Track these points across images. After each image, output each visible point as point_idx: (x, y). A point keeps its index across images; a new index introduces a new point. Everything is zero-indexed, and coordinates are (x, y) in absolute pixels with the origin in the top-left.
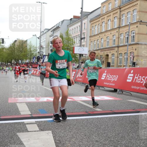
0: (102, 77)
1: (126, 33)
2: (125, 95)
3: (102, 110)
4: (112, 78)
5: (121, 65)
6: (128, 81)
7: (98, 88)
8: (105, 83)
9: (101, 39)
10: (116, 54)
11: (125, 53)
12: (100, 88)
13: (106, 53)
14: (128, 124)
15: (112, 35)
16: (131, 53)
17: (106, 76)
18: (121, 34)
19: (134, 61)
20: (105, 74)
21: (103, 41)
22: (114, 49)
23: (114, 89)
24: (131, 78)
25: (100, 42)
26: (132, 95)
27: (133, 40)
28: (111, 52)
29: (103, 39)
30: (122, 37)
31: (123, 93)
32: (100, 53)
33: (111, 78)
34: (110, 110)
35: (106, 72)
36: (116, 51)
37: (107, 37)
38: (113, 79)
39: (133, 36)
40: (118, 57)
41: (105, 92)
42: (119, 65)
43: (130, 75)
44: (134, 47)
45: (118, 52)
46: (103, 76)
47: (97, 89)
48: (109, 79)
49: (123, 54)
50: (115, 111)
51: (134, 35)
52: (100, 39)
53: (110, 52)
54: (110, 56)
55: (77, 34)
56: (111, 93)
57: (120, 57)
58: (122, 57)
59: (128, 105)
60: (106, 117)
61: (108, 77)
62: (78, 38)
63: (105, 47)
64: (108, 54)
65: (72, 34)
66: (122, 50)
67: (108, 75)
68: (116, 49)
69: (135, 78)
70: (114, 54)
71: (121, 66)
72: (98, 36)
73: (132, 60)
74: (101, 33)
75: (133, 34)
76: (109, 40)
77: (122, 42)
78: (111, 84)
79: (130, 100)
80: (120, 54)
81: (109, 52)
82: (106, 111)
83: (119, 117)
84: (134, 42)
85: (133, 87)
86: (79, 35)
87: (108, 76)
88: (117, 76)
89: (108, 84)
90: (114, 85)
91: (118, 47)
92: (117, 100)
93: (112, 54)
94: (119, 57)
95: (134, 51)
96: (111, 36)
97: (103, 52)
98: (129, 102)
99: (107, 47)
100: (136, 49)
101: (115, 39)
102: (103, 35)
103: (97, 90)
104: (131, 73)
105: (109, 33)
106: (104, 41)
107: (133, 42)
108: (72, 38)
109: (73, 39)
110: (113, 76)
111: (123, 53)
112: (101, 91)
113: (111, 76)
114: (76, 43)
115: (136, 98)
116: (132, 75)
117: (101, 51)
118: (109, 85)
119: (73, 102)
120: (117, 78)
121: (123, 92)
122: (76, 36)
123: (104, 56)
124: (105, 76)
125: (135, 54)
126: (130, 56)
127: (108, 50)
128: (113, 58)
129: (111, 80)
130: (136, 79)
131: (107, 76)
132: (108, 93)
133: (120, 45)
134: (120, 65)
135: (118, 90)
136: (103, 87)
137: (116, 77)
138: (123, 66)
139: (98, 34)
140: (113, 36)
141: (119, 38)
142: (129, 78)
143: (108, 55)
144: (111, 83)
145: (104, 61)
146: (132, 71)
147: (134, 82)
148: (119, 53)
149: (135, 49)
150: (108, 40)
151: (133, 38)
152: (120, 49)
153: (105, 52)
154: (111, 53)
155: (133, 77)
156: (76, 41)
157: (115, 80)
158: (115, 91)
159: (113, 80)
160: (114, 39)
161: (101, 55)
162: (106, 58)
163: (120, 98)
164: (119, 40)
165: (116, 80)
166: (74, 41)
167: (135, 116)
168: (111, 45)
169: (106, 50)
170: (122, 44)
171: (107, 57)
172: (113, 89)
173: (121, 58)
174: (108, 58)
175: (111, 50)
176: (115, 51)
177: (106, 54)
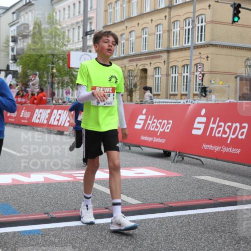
0: (135, 123)
1: (185, 20)
2: (187, 163)
3: (141, 202)
4: (158, 125)
5: (176, 93)
6: (195, 132)
7: (128, 148)
8: (143, 138)
9: (130, 32)
10: (164, 68)
11: (184, 66)
12: (131, 148)
13: (141, 65)
14: (200, 233)
15: (155, 24)
16: (196, 65)
17: (146, 121)
18: (174, 22)
19: (205, 84)
20: (144, 117)
21: (133, 39)
22: (159, 57)
23: (164, 151)
24: (202, 126)
25: (128, 40)
26: (203, 164)
27: (201, 35)
28: (153, 62)
29: (133, 33)
30: (177, 30)
31: (183, 159)
32: (127, 66)
33: (157, 127)
34: (159, 201)
35: (144, 111)
36: (165, 62)
37: (143, 29)
38: (162, 128)
39: (202, 27)
40: (168, 75)
41: (144, 157)
42: (171, 93)
43: (199, 119)
44: (205, 52)
45: (168, 63)
46: (138, 122)
47: (126, 151)
48: (153, 129)
49: (180, 67)
50: (171, 205)
51: (204, 24)
52: (127, 32)
53: (151, 64)
54: (150, 73)
55: (75, 21)
56: (158, 160)
57: (174, 75)
58: (177, 75)
59: (198, 189)
60: (152, 219)
61: (149, 124)
62: (76, 30)
63: (138, 52)
64: (146, 67)
65: (62, 20)
66: (177, 59)
67: (150, 120)
68: (165, 56)
69: (211, 125)
70: (159, 68)
71: (176, 95)
72: (123, 27)
73: (199, 82)
74: (130, 19)
75: (202, 22)
76: (147, 36)
77: (176, 40)
78: (156, 140)
79: (200, 175)
80: (172, 67)
81: (148, 62)
82: (150, 204)
83: (180, 217)
84: (203, 42)
85: (205, 147)
86: (78, 23)
87: (151, 122)
88: (171, 121)
89: (150, 139)
90: (163, 141)
91: (168, 51)
92: (172, 177)
93: (155, 68)
94: (172, 75)
95: (204, 61)
96: (151, 28)
97: (134, 64)
98: (198, 181)
99: (144, 51)
100: (207, 57)
101: (161, 33)
102: (135, 23)
103: (125, 154)
104: (201, 116)
105: (148, 19)
106: (137, 38)
107: (201, 40)
108: (63, 30)
109: (64, 32)
110: (160, 121)
111: (180, 65)
112: (135, 155)
113: (156, 120)
114: (71, 42)
115: (212, 171)
116: (204, 119)
117: (130, 61)
118: (152, 142)
119: (73, 183)
120: (170, 126)
121: (185, 158)
122: (72, 25)
123: (137, 72)
124: (142, 122)
125: (206, 69)
126: (196, 73)
127: (146, 59)
128: (157, 76)
129: (156, 130)
130: (212, 128)
131: (148, 122)
132: (151, 159)
133: (172, 47)
134: (173, 93)
135: (173, 154)
136: (139, 146)
137: (168, 123)
138: (179, 96)
139: (122, 22)
140: (157, 26)
141: (169, 31)
142: (196, 125)
143: (145, 71)
144: (158, 137)
145: (138, 84)
146: (203, 112)
147: (208, 134)
148: (171, 65)
149: (205, 56)
150: (145, 36)
151: (202, 32)
152: (173, 55)
153: (139, 63)
154: (153, 66)
155: (207, 124)
156: (71, 37)
157: (166, 131)
158: (166, 154)
159: (161, 130)
160: (158, 33)
161: (129, 71)
162: (141, 78)
163: (178, 172)
164: (169, 36)
165: (168, 131)
166: (68, 38)
167: (215, 213)
168: (152, 47)
169: (140, 59)
170: (178, 46)
171: (143, 75)
172: (162, 151)
173: (175, 77)
174: (146, 78)
175: (153, 58)
176: (162, 62)
177: (141, 68)
